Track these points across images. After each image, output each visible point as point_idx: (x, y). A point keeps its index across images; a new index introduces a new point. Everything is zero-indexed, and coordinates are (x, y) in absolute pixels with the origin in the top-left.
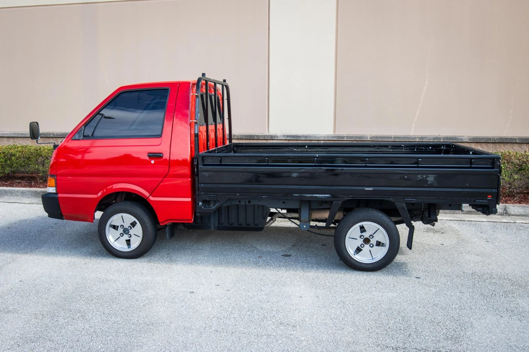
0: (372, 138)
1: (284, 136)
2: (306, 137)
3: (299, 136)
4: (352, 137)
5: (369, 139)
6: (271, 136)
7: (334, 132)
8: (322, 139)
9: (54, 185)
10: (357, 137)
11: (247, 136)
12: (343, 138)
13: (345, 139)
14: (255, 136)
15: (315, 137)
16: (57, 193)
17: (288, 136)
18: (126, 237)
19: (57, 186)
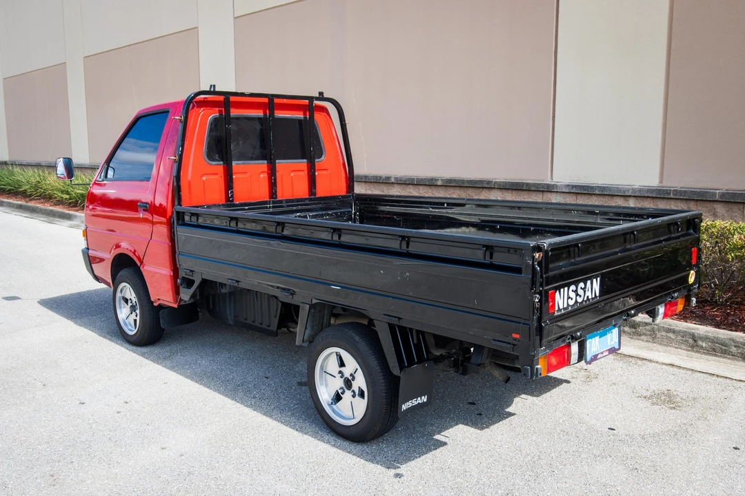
0: (723, 195)
1: (568, 186)
2: (602, 188)
3: (592, 188)
4: (685, 192)
5: (717, 198)
6: (548, 186)
7: (661, 182)
8: (630, 194)
10: (694, 193)
11: (512, 184)
12: (669, 194)
13: (672, 196)
14: (523, 184)
15: (618, 189)
17: (573, 186)
18: (134, 316)
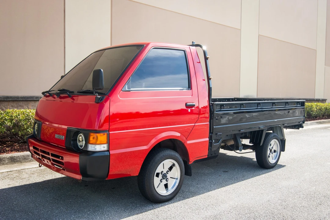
9: (105, 141)
16: (108, 151)
18: (164, 182)
19: (109, 142)
